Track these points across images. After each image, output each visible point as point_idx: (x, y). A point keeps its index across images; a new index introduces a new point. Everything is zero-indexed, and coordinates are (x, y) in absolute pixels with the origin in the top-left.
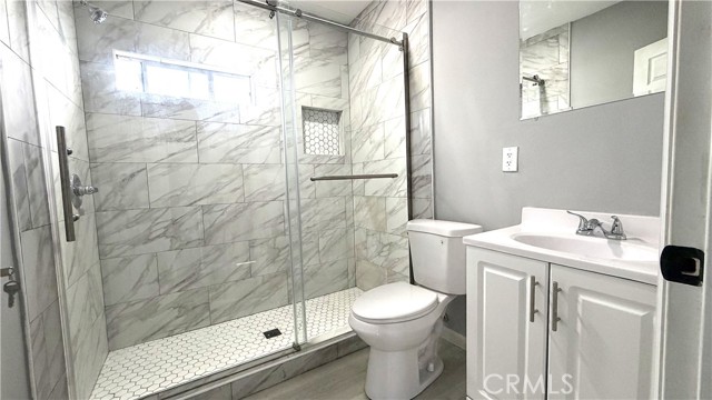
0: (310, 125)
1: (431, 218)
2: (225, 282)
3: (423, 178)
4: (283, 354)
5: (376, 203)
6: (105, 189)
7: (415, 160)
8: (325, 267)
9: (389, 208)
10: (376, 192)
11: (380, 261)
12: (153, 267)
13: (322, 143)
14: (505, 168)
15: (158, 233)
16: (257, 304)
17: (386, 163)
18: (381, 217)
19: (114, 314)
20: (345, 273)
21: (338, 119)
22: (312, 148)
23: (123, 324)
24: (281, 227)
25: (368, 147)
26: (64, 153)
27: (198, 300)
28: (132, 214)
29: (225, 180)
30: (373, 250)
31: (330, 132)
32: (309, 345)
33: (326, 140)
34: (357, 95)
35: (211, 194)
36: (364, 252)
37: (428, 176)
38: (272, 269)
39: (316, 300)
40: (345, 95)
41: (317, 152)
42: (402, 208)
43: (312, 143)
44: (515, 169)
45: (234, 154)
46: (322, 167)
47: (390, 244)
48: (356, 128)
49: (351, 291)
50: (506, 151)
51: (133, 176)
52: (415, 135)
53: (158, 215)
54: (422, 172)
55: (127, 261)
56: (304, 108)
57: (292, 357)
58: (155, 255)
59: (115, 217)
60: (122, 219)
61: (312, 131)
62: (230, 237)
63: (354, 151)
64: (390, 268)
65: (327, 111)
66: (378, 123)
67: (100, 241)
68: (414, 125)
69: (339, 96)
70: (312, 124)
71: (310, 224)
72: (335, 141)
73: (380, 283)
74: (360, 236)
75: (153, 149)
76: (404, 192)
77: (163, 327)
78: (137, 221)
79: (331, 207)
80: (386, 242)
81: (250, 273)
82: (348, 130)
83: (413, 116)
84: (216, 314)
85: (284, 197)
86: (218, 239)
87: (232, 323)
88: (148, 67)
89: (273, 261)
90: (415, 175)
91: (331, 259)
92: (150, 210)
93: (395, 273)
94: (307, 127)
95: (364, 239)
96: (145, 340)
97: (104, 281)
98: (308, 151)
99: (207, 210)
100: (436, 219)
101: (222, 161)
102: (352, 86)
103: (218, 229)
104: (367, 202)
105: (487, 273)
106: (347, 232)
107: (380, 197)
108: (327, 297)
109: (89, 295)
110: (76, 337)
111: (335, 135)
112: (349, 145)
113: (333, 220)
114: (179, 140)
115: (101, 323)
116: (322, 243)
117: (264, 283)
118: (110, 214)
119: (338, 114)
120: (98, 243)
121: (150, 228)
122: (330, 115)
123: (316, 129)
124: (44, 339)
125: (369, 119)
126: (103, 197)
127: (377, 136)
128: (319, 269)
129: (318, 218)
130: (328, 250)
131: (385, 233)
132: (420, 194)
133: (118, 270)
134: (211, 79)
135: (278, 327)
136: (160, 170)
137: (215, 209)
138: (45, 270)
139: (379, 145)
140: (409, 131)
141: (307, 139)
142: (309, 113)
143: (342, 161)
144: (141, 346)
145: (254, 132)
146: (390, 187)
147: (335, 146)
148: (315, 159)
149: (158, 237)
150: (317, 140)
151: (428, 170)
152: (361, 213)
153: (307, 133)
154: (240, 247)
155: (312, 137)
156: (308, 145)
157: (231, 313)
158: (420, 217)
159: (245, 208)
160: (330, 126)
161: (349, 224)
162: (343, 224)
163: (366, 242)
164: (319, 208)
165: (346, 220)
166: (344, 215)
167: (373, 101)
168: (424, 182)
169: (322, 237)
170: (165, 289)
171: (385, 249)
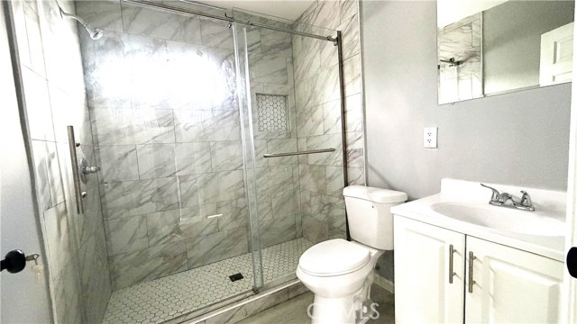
1: (363, 185)
2: (198, 236)
3: (355, 151)
4: (245, 296)
5: (318, 170)
6: (106, 167)
7: (349, 136)
8: (277, 222)
9: (328, 175)
10: (317, 161)
11: (322, 217)
12: (143, 225)
13: (272, 122)
14: (426, 144)
15: (147, 198)
16: (225, 252)
17: (326, 137)
18: (322, 182)
19: (115, 262)
20: (294, 227)
21: (286, 101)
22: (265, 126)
23: (123, 270)
24: (241, 191)
25: (310, 124)
26: (73, 146)
27: (178, 250)
28: (126, 185)
29: (196, 156)
30: (315, 208)
31: (279, 113)
32: (265, 289)
33: (276, 119)
34: (300, 81)
35: (186, 167)
36: (309, 209)
37: (361, 150)
38: (235, 225)
39: (270, 248)
40: (291, 81)
41: (269, 129)
42: (339, 175)
43: (265, 122)
44: (435, 146)
45: (203, 134)
46: (273, 142)
47: (330, 204)
48: (300, 109)
49: (299, 240)
50: (426, 130)
51: (126, 155)
52: (349, 115)
53: (145, 185)
54: (355, 146)
55: (124, 221)
56: (257, 94)
57: (252, 299)
58: (144, 217)
59: (113, 188)
60: (119, 189)
62: (202, 200)
63: (299, 128)
64: (330, 223)
65: (276, 96)
66: (318, 105)
68: (348, 107)
69: (286, 83)
71: (264, 188)
72: (283, 119)
73: (322, 235)
74: (305, 196)
75: (141, 134)
76: (341, 163)
77: (152, 272)
78: (130, 190)
79: (281, 174)
80: (326, 203)
81: (218, 228)
82: (294, 110)
83: (347, 100)
84: (193, 261)
86: (193, 202)
87: (204, 268)
89: (236, 218)
90: (349, 148)
91: (282, 215)
92: (140, 181)
93: (335, 228)
94: (260, 110)
95: (309, 199)
96: (139, 282)
97: (107, 238)
98: (261, 129)
99: (183, 179)
100: (367, 185)
101: (194, 141)
102: (296, 74)
103: (192, 195)
104: (310, 168)
106: (294, 193)
107: (320, 166)
108: (279, 246)
111: (283, 115)
112: (295, 123)
113: (282, 184)
114: (160, 125)
115: (106, 271)
116: (275, 202)
117: (228, 236)
118: (110, 186)
119: (286, 97)
121: (140, 195)
122: (278, 98)
123: (268, 111)
125: (310, 101)
127: (318, 116)
128: (272, 223)
129: (270, 182)
130: (280, 207)
131: (325, 194)
132: (354, 165)
133: (117, 228)
135: (241, 271)
136: (147, 150)
137: (189, 178)
139: (320, 123)
140: (344, 112)
141: (261, 119)
142: (261, 98)
143: (289, 135)
144: (136, 286)
145: (219, 116)
146: (328, 159)
147: (283, 124)
148: (267, 135)
149: (147, 201)
150: (268, 119)
151: (359, 145)
152: (305, 178)
153: (260, 114)
154: (209, 208)
155: (265, 117)
156: (261, 124)
157: (204, 260)
158: (354, 183)
159: (213, 177)
160: (278, 108)
161: (295, 186)
162: (291, 187)
163: (310, 201)
164: (272, 174)
165: (294, 183)
166: (291, 180)
167: (314, 88)
168: (357, 154)
169: (275, 197)
170: (152, 242)
171: (325, 208)
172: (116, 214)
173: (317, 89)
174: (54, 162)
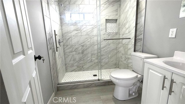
0: (108, 24)
1: (141, 52)
2: (86, 62)
3: (139, 39)
4: (95, 80)
5: (125, 46)
6: (65, 41)
7: (138, 33)
8: (110, 62)
9: (129, 48)
10: (125, 43)
11: (125, 62)
12: (73, 57)
13: (111, 29)
14: (170, 36)
15: (74, 50)
16: (93, 68)
17: (129, 34)
18: (126, 50)
19: (67, 66)
20: (116, 64)
21: (116, 22)
22: (108, 30)
23: (68, 68)
24: (99, 51)
25: (124, 29)
26: (55, 35)
27: (81, 65)
28: (69, 46)
29: (86, 39)
30: (123, 59)
31: (114, 26)
32: (101, 80)
33: (112, 28)
34: (122, 14)
35: (84, 42)
36: (121, 59)
37: (142, 38)
38: (96, 61)
39: (107, 70)
40: (119, 14)
41: (110, 31)
42: (132, 48)
43: (108, 29)
44: (174, 37)
45: (88, 33)
46: (111, 36)
47: (128, 58)
48: (121, 24)
49: (117, 69)
50: (171, 30)
51: (69, 39)
52: (138, 25)
53: (73, 47)
54: (140, 37)
55: (68, 56)
56: (106, 20)
57: (97, 82)
58: (73, 55)
59: (66, 47)
60: (68, 47)
61: (108, 26)
62: (87, 52)
63: (120, 31)
64: (127, 65)
65: (113, 20)
66: (127, 22)
67: (64, 51)
68: (138, 22)
69: (117, 15)
70: (109, 24)
71: (107, 51)
72: (115, 28)
73: (125, 68)
74: (120, 55)
75: (72, 33)
76: (133, 43)
77: (74, 70)
78: (70, 48)
79: (112, 46)
80: (127, 57)
81: (91, 61)
82: (119, 25)
83: (138, 19)
84: (84, 69)
85: (100, 44)
86: (85, 53)
87: (87, 71)
88: (72, 14)
89: (97, 59)
90: (137, 38)
91: (112, 60)
92: (72, 46)
93: (129, 66)
94: (107, 25)
95: (121, 56)
96: (71, 71)
97: (65, 59)
98: (107, 31)
99: (83, 46)
100: (142, 52)
101: (86, 35)
102: (121, 11)
103: (85, 50)
104: (123, 45)
105: (150, 71)
106: (117, 53)
107: (126, 44)
108: (110, 69)
109: (62, 61)
110: (59, 69)
111: (115, 26)
112: (119, 29)
113: (113, 50)
114: (77, 30)
115: (64, 67)
116: (110, 56)
117: (95, 64)
118: (66, 46)
119: (116, 20)
120: (64, 52)
121: (72, 49)
122: (114, 21)
123: (109, 25)
124: (54, 68)
125: (125, 21)
126: (64, 43)
127: (127, 26)
128: (108, 62)
129: (109, 49)
130: (111, 57)
131: (127, 54)
132: (138, 44)
133: (67, 57)
134: (84, 15)
135: (97, 74)
136: (74, 37)
137: (84, 46)
138: (53, 56)
139: (127, 29)
140: (136, 24)
141: (107, 28)
142: (107, 21)
143: (116, 34)
144: (71, 72)
145: (93, 27)
146: (129, 42)
147: (115, 30)
148: (109, 33)
149: (73, 51)
150: (110, 28)
151: (142, 36)
152: (121, 48)
153: (107, 26)
154: (89, 55)
155: (108, 27)
156: (107, 30)
157: (87, 69)
158: (137, 51)
159: (91, 46)
160: (114, 24)
161: (117, 51)
162: (116, 51)
163: (122, 56)
164: (109, 46)
165: (117, 50)
166: (116, 49)
167: (127, 15)
168: (140, 40)
169: (110, 54)
170: (75, 62)
171: (127, 59)
172: (67, 54)
173: (128, 16)
174: (52, 39)
